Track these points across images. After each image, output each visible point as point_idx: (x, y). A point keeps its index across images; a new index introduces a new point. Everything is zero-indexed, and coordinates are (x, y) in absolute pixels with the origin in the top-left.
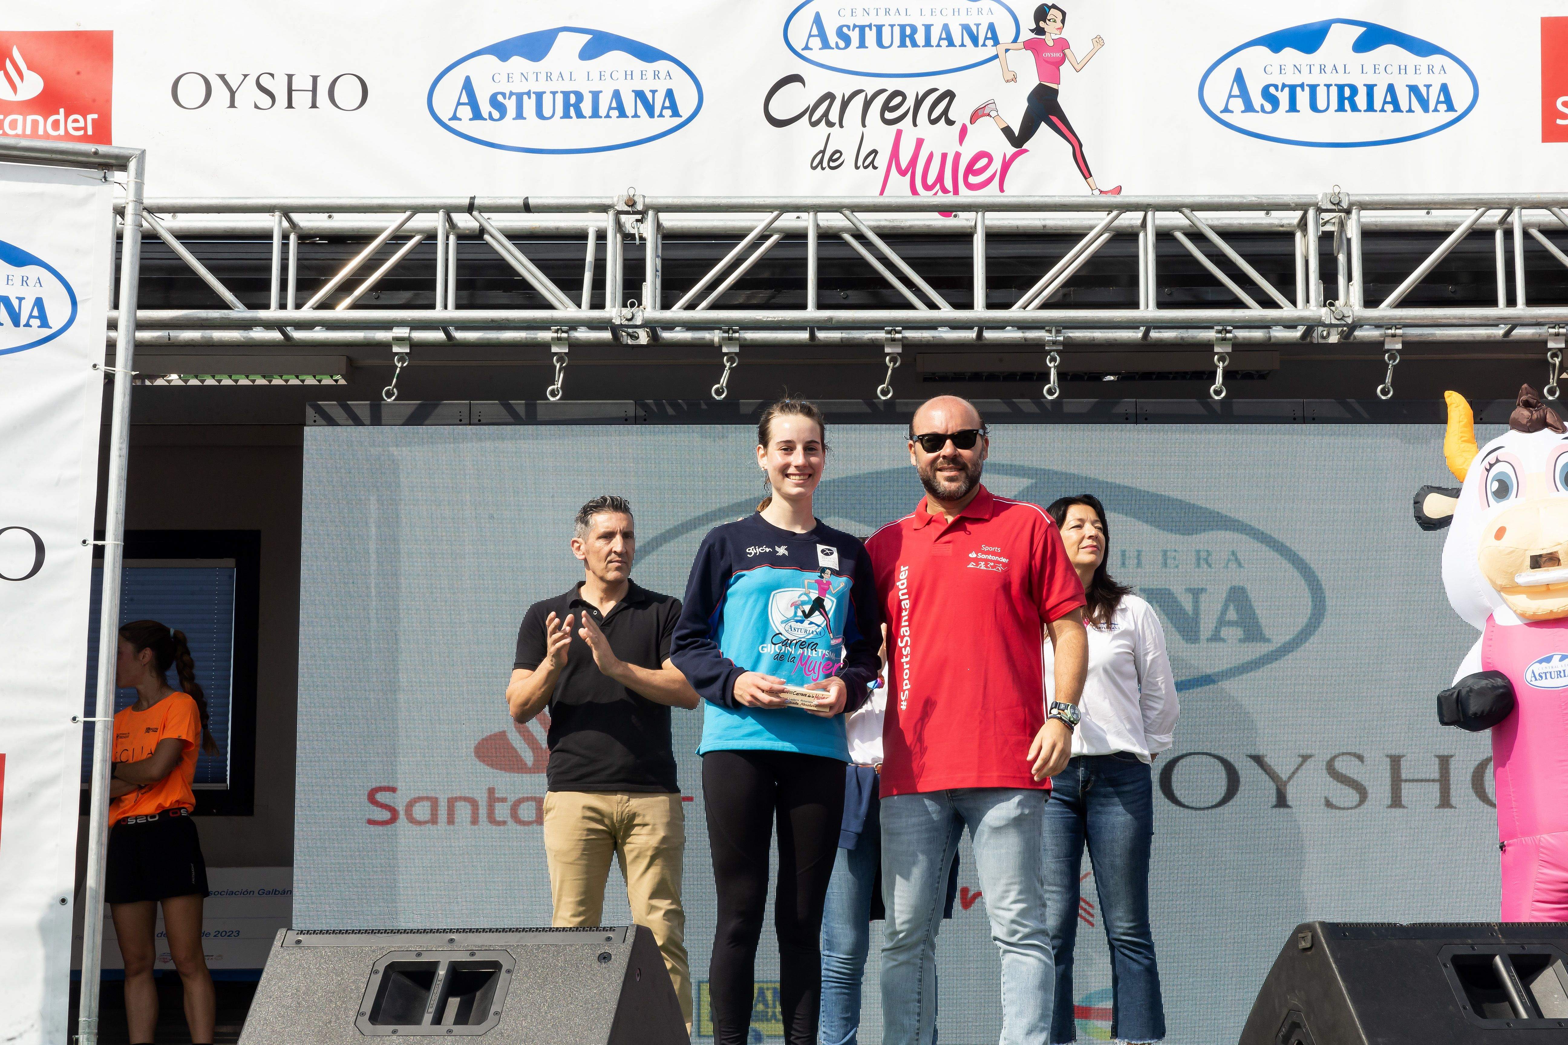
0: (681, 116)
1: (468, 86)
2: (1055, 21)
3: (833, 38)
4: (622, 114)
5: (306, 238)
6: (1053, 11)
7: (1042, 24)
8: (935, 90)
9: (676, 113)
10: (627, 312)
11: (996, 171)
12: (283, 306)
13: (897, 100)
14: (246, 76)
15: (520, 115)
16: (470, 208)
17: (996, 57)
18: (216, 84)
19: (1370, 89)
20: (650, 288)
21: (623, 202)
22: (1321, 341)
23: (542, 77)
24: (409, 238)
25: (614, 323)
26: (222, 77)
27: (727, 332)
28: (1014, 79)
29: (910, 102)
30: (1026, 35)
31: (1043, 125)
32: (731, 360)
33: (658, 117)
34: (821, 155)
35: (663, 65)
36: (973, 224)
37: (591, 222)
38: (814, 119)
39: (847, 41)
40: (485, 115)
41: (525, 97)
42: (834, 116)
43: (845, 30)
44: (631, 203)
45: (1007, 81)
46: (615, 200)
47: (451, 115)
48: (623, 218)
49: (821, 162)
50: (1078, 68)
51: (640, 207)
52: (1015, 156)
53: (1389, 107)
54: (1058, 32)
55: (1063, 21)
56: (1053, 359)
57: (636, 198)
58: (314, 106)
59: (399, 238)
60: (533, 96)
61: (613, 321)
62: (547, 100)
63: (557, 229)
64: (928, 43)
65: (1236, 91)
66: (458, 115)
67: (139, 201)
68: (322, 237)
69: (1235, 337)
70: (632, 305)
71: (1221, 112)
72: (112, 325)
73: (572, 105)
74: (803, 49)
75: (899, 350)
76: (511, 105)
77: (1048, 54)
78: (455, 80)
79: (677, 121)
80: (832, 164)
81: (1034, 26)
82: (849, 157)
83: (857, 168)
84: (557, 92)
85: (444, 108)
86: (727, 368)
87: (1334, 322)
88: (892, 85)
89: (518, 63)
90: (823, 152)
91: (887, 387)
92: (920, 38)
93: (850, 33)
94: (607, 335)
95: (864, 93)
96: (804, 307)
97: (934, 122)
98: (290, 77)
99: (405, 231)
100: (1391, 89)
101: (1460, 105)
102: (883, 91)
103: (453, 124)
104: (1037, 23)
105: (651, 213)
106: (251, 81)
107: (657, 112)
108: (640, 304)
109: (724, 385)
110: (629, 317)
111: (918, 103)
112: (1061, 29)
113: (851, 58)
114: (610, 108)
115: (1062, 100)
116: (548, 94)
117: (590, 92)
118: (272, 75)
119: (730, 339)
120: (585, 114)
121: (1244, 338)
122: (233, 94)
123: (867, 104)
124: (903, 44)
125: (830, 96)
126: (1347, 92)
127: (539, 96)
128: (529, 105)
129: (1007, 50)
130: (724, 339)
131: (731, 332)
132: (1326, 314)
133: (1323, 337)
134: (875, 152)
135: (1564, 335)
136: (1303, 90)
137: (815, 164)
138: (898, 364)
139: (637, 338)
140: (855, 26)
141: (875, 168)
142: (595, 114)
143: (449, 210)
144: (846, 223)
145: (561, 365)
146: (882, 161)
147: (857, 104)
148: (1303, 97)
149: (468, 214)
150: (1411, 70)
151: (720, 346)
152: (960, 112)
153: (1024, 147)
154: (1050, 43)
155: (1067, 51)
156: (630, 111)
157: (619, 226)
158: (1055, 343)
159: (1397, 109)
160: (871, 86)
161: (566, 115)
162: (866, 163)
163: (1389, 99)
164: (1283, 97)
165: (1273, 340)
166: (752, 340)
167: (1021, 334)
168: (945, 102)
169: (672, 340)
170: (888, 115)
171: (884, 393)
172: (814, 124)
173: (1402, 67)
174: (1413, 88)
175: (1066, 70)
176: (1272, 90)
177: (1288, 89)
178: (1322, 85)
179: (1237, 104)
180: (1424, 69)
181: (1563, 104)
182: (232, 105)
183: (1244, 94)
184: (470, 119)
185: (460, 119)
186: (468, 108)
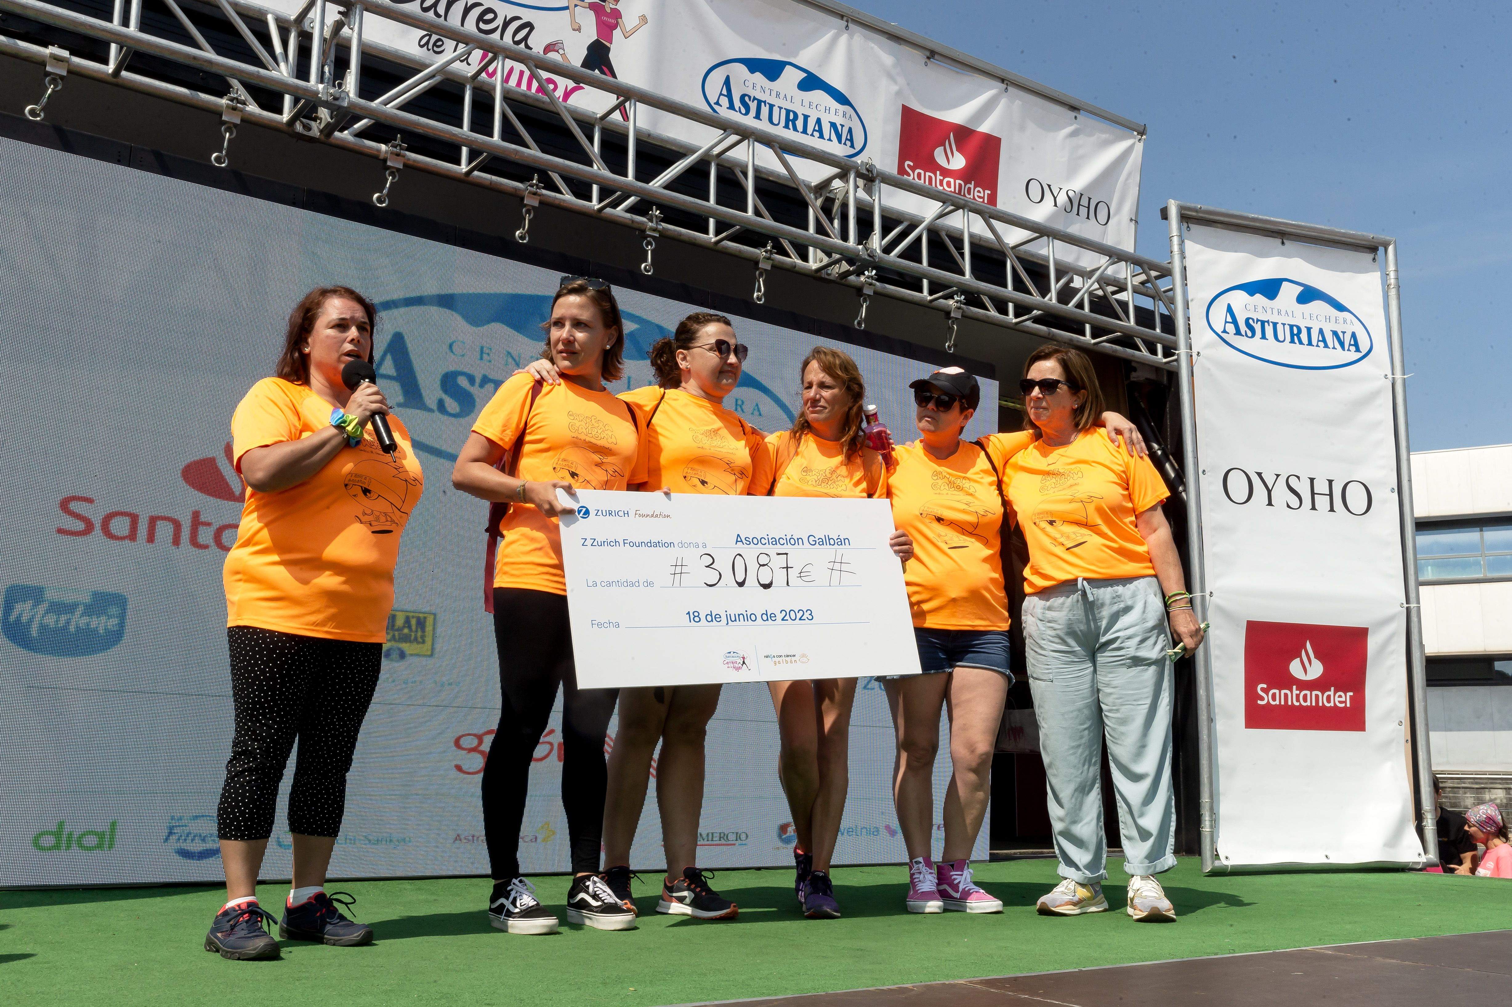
8: (519, 18)
10: (334, 91)
13: (490, 16)
17: (565, 8)
19: (806, 117)
20: (354, 77)
22: (827, 277)
25: (320, 98)
27: (396, 147)
28: (578, 30)
32: (392, 174)
34: (427, 38)
42: (441, 10)
45: (574, 30)
49: (428, 43)
50: (626, 35)
53: (817, 134)
54: (615, 3)
56: (651, 243)
61: (319, 94)
65: (725, 92)
70: (339, 86)
71: (715, 104)
75: (535, 203)
77: (606, 18)
80: (435, 49)
82: (449, 47)
86: (389, 180)
90: (430, 36)
91: (525, 234)
94: (280, 118)
100: (819, 121)
101: (858, 146)
102: (480, 4)
105: (359, 7)
109: (386, 194)
110: (335, 95)
115: (613, 57)
119: (396, 154)
121: (780, 262)
123: (466, 11)
126: (791, 116)
129: (576, 6)
130: (389, 151)
131: (399, 148)
133: (829, 275)
135: (962, 309)
136: (765, 106)
138: (536, 218)
139: (310, 129)
141: (469, 64)
145: (231, 135)
147: (459, 7)
148: (765, 111)
150: (833, 111)
151: (386, 160)
154: (609, 11)
155: (619, 20)
158: (655, 230)
159: (821, 136)
163: (817, 128)
164: (753, 106)
165: (796, 269)
166: (414, 161)
167: (628, 215)
168: (527, 30)
169: (342, 140)
170: (482, 26)
171: (521, 235)
172: (425, 10)
173: (828, 108)
174: (833, 125)
175: (617, 33)
176: (747, 99)
177: (756, 102)
178: (776, 106)
179: (724, 101)
180: (841, 113)
181: (909, 166)
183: (730, 96)
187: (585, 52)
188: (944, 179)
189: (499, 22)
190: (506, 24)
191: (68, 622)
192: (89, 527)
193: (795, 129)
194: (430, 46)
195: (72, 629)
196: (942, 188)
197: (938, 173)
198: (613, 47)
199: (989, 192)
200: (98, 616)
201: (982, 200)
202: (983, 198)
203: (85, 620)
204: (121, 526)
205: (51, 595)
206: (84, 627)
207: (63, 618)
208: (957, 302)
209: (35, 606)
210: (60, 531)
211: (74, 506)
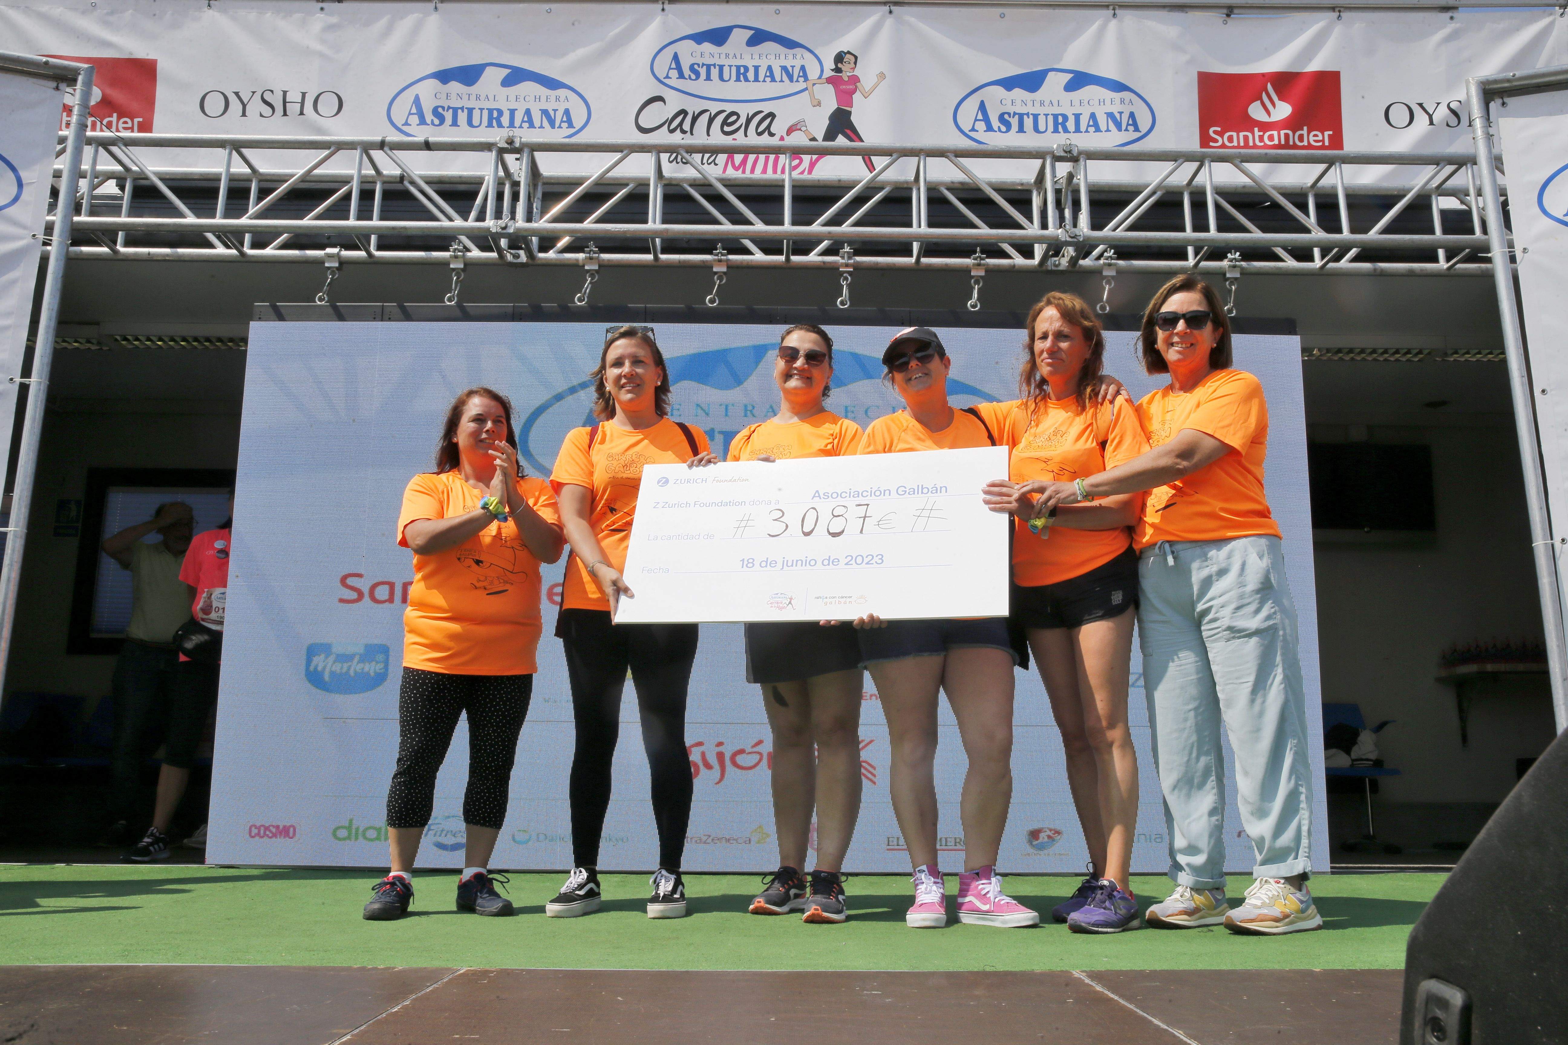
0: (575, 128)
1: (417, 101)
2: (849, 63)
3: (687, 72)
4: (532, 126)
6: (848, 56)
7: (840, 65)
8: (761, 111)
9: (570, 126)
10: (502, 221)
11: (805, 169)
13: (734, 118)
14: (254, 93)
15: (455, 123)
16: (383, 145)
17: (806, 89)
18: (233, 98)
19: (1077, 117)
21: (505, 142)
22: (1054, 268)
23: (473, 97)
25: (491, 232)
26: (238, 95)
27: (590, 254)
28: (819, 105)
30: (828, 73)
31: (840, 134)
32: (592, 276)
33: (558, 128)
35: (563, 92)
36: (783, 178)
38: (672, 128)
39: (698, 75)
40: (429, 121)
41: (460, 111)
42: (686, 126)
43: (696, 67)
44: (511, 141)
45: (814, 106)
46: (498, 139)
47: (403, 122)
50: (866, 96)
51: (517, 145)
52: (818, 159)
53: (1092, 129)
54: (851, 71)
55: (855, 63)
56: (846, 279)
57: (514, 136)
58: (302, 113)
60: (466, 111)
61: (491, 229)
62: (476, 114)
63: (461, 177)
64: (756, 79)
65: (980, 117)
66: (409, 122)
69: (988, 265)
70: (507, 219)
71: (969, 131)
73: (494, 118)
74: (664, 79)
75: (724, 269)
76: (448, 116)
77: (844, 87)
79: (572, 131)
81: (834, 67)
84: (484, 109)
85: (399, 117)
86: (588, 281)
87: (1069, 239)
88: (729, 108)
89: (455, 87)
91: (714, 297)
92: (751, 75)
93: (700, 69)
94: (494, 255)
95: (709, 113)
96: (645, 222)
97: (760, 134)
98: (285, 93)
100: (1093, 116)
101: (1144, 128)
102: (724, 111)
103: (404, 128)
104: (836, 64)
105: (526, 151)
106: (258, 96)
107: (557, 125)
108: (514, 218)
109: (586, 295)
110: (503, 225)
112: (853, 69)
113: (700, 86)
114: (523, 121)
115: (854, 119)
116: (477, 109)
117: (508, 110)
118: (272, 91)
119: (591, 258)
120: (504, 125)
121: (1000, 266)
122: (244, 106)
123: (711, 120)
124: (738, 79)
125: (684, 112)
126: (1060, 119)
127: (470, 110)
128: (462, 116)
129: (814, 84)
130: (586, 258)
132: (1062, 233)
133: (1057, 265)
134: (716, 154)
135: (1240, 267)
136: (1028, 118)
137: (670, 159)
138: (724, 281)
139: (519, 257)
140: (703, 65)
141: (716, 165)
142: (511, 124)
143: (366, 148)
145: (458, 278)
146: (721, 159)
147: (704, 119)
148: (1028, 122)
149: (384, 154)
150: (1108, 102)
151: (584, 266)
152: (779, 127)
154: (846, 79)
155: (858, 84)
156: (537, 125)
158: (847, 265)
159: (1098, 130)
160: (714, 107)
161: (490, 125)
162: (709, 162)
163: (1091, 124)
164: (1014, 122)
165: (1016, 267)
166: (609, 260)
167: (820, 258)
168: (768, 120)
169: (546, 259)
170: (726, 129)
171: (711, 301)
172: (672, 131)
173: (1102, 100)
174: (1110, 115)
175: (857, 97)
176: (1006, 116)
177: (1017, 116)
178: (1042, 114)
179: (981, 126)
180: (1118, 101)
181: (1215, 132)
182: (244, 114)
183: (986, 120)
184: (418, 125)
185: (410, 125)
186: (416, 116)
187: (826, 122)
188: (1264, 134)
189: (743, 120)
190: (749, 121)
191: (349, 668)
192: (361, 595)
193: (1066, 130)
194: (679, 159)
195: (352, 673)
196: (1262, 144)
197: (1256, 129)
198: (853, 110)
199: (1331, 133)
200: (370, 662)
201: (1320, 144)
202: (1323, 141)
203: (360, 666)
204: (382, 593)
205: (337, 649)
206: (360, 671)
207: (346, 666)
208: (1231, 260)
209: (327, 658)
210: (342, 601)
211: (350, 581)
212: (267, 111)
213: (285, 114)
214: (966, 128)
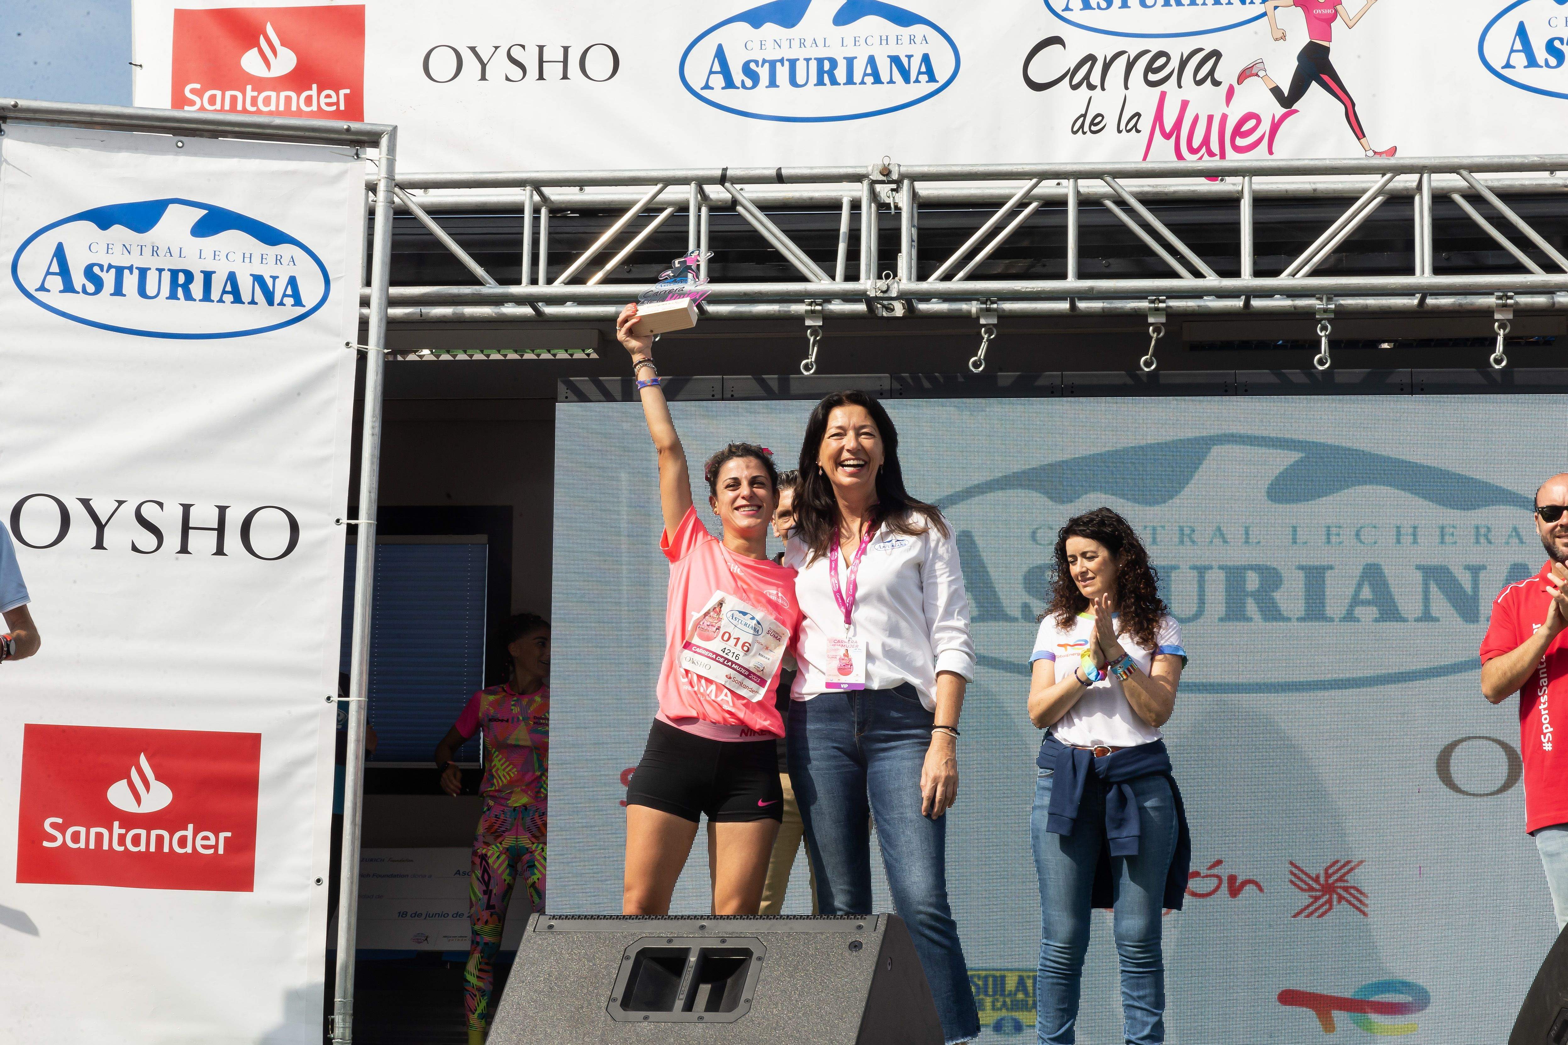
0: (938, 82)
1: (720, 54)
4: (878, 80)
5: (557, 212)
8: (1200, 50)
9: (932, 79)
10: (882, 284)
11: (1264, 134)
12: (534, 281)
13: (1162, 61)
14: (496, 48)
15: (773, 83)
16: (722, 180)
17: (1264, 14)
18: (467, 56)
20: (905, 260)
21: (878, 172)
23: (796, 44)
24: (661, 210)
25: (869, 296)
26: (473, 49)
27: (985, 303)
28: (1284, 37)
29: (1174, 64)
31: (1314, 86)
32: (989, 332)
33: (914, 82)
34: (1082, 119)
35: (918, 30)
36: (1240, 188)
37: (845, 192)
38: (1075, 82)
39: (1110, 2)
40: (738, 83)
41: (778, 64)
42: (1095, 79)
44: (886, 172)
45: (1276, 40)
46: (870, 169)
47: (703, 84)
48: (878, 187)
49: (1082, 126)
50: (1350, 24)
51: (895, 176)
52: (1284, 117)
56: (1324, 328)
57: (891, 167)
58: (565, 77)
59: (651, 210)
60: (787, 64)
61: (868, 293)
62: (801, 67)
63: (811, 199)
65: (1518, 46)
66: (710, 84)
67: (390, 177)
68: (573, 211)
69: (1517, 303)
70: (887, 277)
71: (1503, 68)
72: (365, 302)
73: (826, 72)
74: (1063, 11)
75: (1163, 320)
76: (764, 73)
77: (1319, 11)
78: (707, 47)
79: (934, 86)
80: (1094, 128)
82: (1111, 121)
83: (1119, 131)
84: (811, 59)
85: (696, 77)
86: (985, 340)
88: (1155, 46)
89: (771, 30)
90: (1084, 116)
91: (1151, 358)
94: (861, 307)
95: (1127, 54)
97: (1199, 83)
98: (541, 48)
99: (657, 203)
102: (1147, 52)
103: (705, 93)
105: (906, 182)
106: (502, 53)
107: (913, 77)
108: (895, 275)
109: (982, 357)
110: (885, 288)
111: (1183, 64)
113: (1113, 18)
114: (865, 75)
115: (1335, 59)
116: (802, 61)
117: (844, 58)
118: (523, 47)
119: (988, 310)
120: (839, 81)
121: (1526, 305)
122: (484, 66)
123: (1130, 66)
124: (1167, 4)
125: (1091, 59)
127: (793, 63)
128: (783, 73)
129: (1276, 8)
130: (981, 310)
131: (989, 303)
134: (1138, 115)
137: (1075, 129)
138: (1162, 334)
139: (893, 310)
141: (1138, 131)
142: (850, 81)
143: (701, 182)
144: (1108, 190)
145: (815, 338)
146: (1145, 124)
147: (1120, 65)
149: (720, 186)
151: (978, 318)
152: (1226, 72)
153: (1294, 107)
154: (1322, 1)
155: (1339, 7)
156: (885, 77)
157: (874, 196)
158: (1326, 311)
160: (1133, 47)
161: (820, 82)
162: (1129, 127)
166: (1010, 311)
167: (1290, 302)
168: (1211, 62)
169: (928, 311)
170: (1151, 77)
171: (1147, 364)
172: (1075, 87)
176: (1557, 44)
179: (1518, 60)
182: (483, 78)
183: (1527, 49)
184: (723, 88)
185: (712, 88)
186: (720, 76)
187: (1295, 64)
194: (1086, 128)
198: (1333, 46)
212: (516, 73)
213: (541, 77)
214: (1497, 66)
